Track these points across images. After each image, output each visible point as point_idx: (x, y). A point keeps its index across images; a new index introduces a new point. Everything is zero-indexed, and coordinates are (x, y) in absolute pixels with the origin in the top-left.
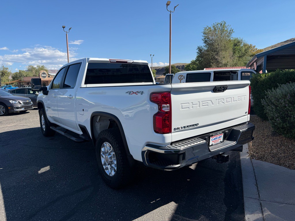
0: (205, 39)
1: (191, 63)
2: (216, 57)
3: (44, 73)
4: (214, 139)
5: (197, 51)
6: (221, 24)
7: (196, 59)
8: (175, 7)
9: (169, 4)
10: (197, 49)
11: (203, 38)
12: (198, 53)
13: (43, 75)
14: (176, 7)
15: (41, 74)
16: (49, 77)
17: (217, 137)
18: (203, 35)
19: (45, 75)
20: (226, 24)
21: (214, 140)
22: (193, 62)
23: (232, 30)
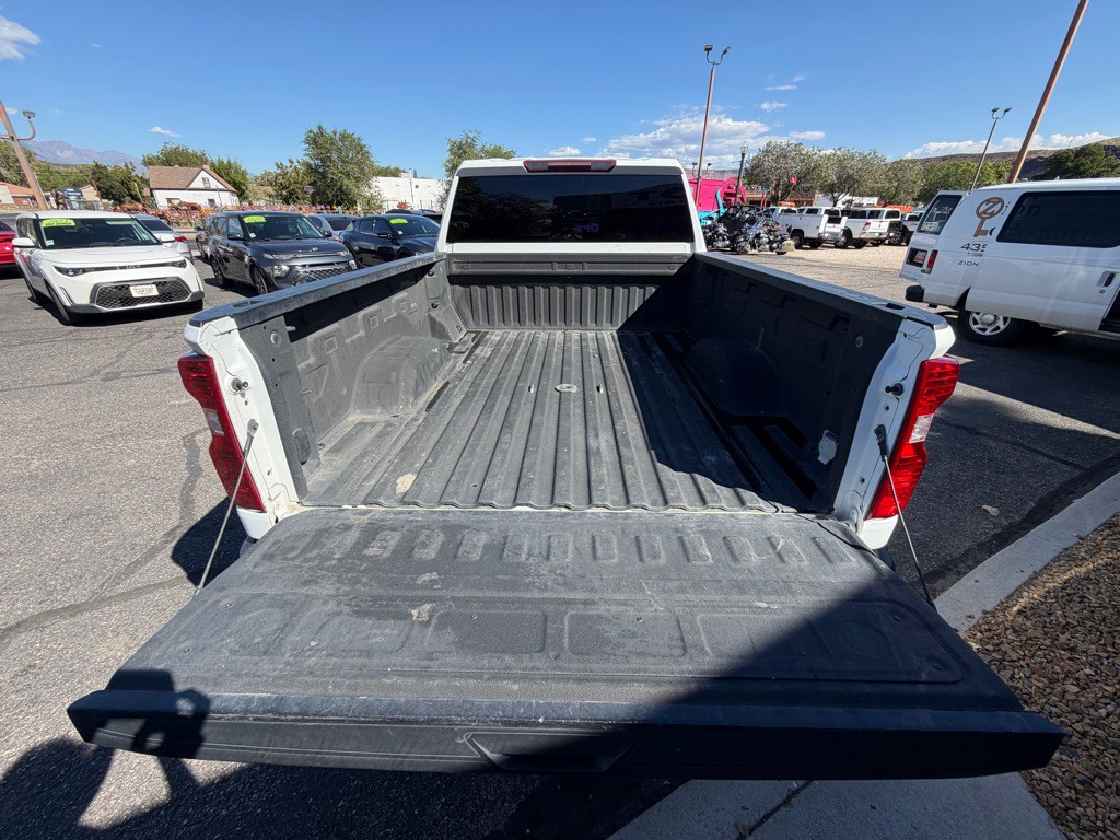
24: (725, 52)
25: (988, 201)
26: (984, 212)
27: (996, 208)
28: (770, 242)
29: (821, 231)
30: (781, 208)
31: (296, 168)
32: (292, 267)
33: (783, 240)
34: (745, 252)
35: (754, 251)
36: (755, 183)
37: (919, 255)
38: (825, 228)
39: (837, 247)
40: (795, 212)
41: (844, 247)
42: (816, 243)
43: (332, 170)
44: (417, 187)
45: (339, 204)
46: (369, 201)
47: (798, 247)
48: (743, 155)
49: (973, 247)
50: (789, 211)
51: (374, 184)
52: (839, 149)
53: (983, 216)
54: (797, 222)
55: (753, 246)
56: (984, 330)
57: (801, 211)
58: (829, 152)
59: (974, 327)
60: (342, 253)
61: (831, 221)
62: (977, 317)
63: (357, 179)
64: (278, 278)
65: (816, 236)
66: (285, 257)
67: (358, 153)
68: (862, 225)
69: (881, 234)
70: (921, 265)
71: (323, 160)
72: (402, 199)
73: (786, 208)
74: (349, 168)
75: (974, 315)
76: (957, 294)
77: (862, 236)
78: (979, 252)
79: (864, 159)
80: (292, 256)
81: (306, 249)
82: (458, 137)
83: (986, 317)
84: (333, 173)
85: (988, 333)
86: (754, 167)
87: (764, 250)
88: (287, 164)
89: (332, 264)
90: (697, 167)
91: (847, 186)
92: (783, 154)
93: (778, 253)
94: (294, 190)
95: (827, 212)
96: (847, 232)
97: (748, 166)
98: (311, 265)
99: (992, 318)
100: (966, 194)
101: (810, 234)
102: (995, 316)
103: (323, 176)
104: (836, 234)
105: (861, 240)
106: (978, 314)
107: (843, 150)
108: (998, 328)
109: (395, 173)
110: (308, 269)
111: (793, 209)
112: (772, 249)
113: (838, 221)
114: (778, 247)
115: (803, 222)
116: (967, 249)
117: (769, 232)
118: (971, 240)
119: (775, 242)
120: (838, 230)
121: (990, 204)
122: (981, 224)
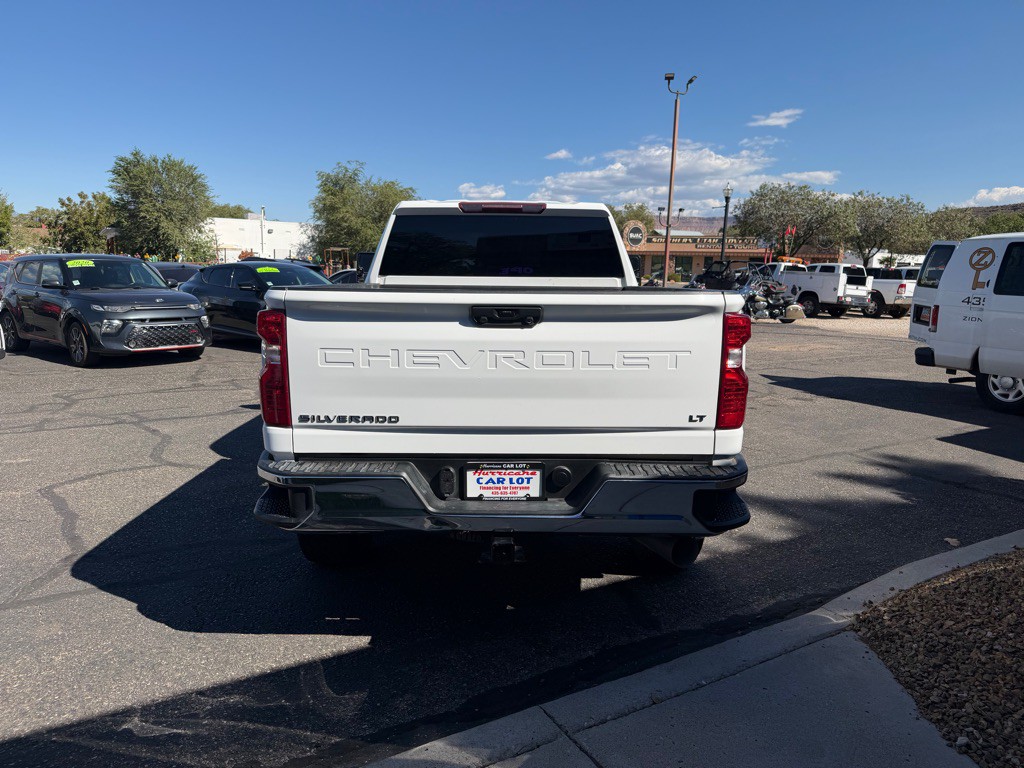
3: (636, 230)
4: (491, 481)
13: (632, 235)
15: (626, 231)
16: (649, 241)
17: (507, 478)
19: (637, 236)
21: (491, 485)
24: (691, 81)
25: (979, 251)
26: (978, 263)
27: (988, 259)
28: (769, 307)
29: (840, 293)
30: (783, 265)
31: (89, 204)
32: (125, 323)
33: (787, 304)
36: (751, 234)
37: (924, 312)
38: (845, 290)
39: (866, 315)
40: (804, 269)
41: (876, 315)
42: (838, 310)
43: (147, 205)
44: (270, 232)
45: (152, 252)
46: (195, 249)
47: (810, 315)
48: (727, 199)
49: (974, 301)
50: (795, 268)
51: (207, 228)
52: (860, 193)
53: (977, 267)
54: (807, 282)
56: (1006, 396)
57: (813, 268)
58: (846, 197)
59: (996, 393)
60: (192, 306)
61: (850, 281)
62: (995, 380)
63: (184, 220)
64: (105, 335)
65: (835, 301)
66: (119, 309)
67: (188, 186)
68: (896, 287)
70: (927, 323)
71: (135, 195)
72: (247, 247)
73: (790, 264)
74: (173, 205)
75: (992, 378)
76: (969, 355)
77: (898, 302)
78: (981, 306)
79: (894, 206)
80: (129, 308)
81: (149, 301)
82: (330, 169)
83: (1005, 379)
84: (148, 211)
85: (1010, 399)
86: (747, 214)
87: (762, 316)
88: (77, 200)
89: (178, 319)
90: (665, 213)
91: (878, 240)
92: (784, 198)
93: (783, 321)
94: (82, 234)
95: (846, 270)
96: (876, 296)
97: (738, 212)
98: (152, 320)
99: (1010, 381)
100: (958, 245)
101: (825, 297)
102: (1013, 379)
103: (133, 216)
104: (862, 298)
105: (898, 306)
106: (996, 377)
107: (865, 194)
108: (1020, 394)
109: (238, 213)
110: (147, 326)
111: (800, 265)
112: (773, 316)
113: (862, 282)
114: (782, 314)
115: (816, 283)
116: (968, 302)
117: (768, 294)
118: (971, 293)
119: (777, 307)
120: (864, 294)
121: (982, 255)
122: (977, 276)
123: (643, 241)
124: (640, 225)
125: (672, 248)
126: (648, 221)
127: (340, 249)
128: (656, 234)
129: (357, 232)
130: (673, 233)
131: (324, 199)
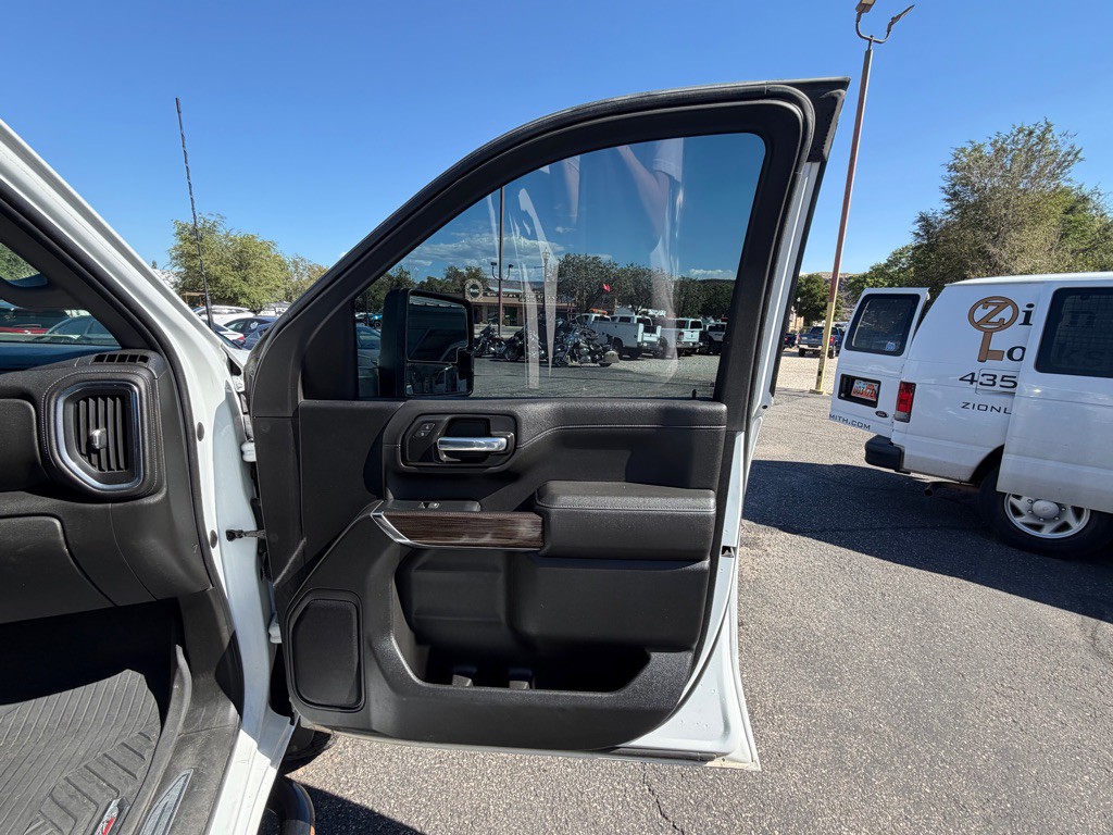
0: (954, 185)
1: (870, 273)
2: (992, 250)
3: (474, 287)
5: (916, 228)
6: (1031, 133)
7: (889, 261)
8: (894, 20)
9: (871, 6)
10: (914, 223)
11: (946, 185)
12: (918, 234)
14: (899, 16)
15: (468, 286)
16: (485, 295)
18: (947, 174)
20: (1050, 131)
22: (877, 269)
23: (1076, 155)
25: (985, 302)
26: (986, 320)
27: (1007, 313)
28: (591, 353)
29: (639, 340)
30: (594, 315)
33: (606, 350)
34: (566, 365)
35: (574, 363)
38: (643, 338)
39: (656, 357)
40: (608, 319)
42: (636, 353)
47: (622, 357)
50: (602, 318)
53: (986, 328)
54: (614, 331)
55: (573, 357)
56: (1038, 528)
57: (614, 319)
59: (1018, 521)
61: (647, 330)
62: (1017, 503)
65: (636, 346)
69: (694, 344)
70: (873, 404)
73: (598, 315)
75: (1012, 499)
76: (970, 460)
83: (1038, 504)
85: (1047, 533)
87: (586, 361)
92: (583, 266)
93: (602, 365)
96: (663, 341)
99: (1049, 507)
101: (627, 343)
102: (1057, 504)
104: (654, 343)
106: (1018, 497)
108: (1065, 526)
111: (605, 316)
112: (594, 361)
113: (654, 331)
114: (601, 358)
115: (619, 331)
116: (972, 381)
117: (588, 342)
118: (977, 367)
119: (597, 353)
120: (655, 340)
121: (991, 308)
122: (986, 341)
123: (481, 295)
124: (478, 283)
125: (503, 301)
126: (484, 281)
127: (197, 294)
128: (490, 290)
129: (217, 279)
130: (504, 290)
131: (181, 246)
